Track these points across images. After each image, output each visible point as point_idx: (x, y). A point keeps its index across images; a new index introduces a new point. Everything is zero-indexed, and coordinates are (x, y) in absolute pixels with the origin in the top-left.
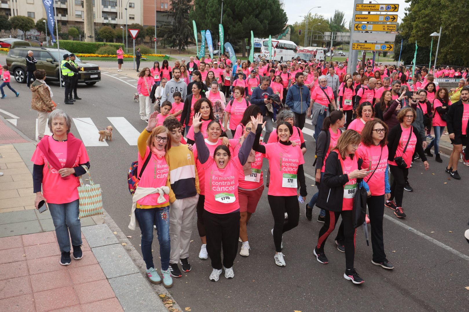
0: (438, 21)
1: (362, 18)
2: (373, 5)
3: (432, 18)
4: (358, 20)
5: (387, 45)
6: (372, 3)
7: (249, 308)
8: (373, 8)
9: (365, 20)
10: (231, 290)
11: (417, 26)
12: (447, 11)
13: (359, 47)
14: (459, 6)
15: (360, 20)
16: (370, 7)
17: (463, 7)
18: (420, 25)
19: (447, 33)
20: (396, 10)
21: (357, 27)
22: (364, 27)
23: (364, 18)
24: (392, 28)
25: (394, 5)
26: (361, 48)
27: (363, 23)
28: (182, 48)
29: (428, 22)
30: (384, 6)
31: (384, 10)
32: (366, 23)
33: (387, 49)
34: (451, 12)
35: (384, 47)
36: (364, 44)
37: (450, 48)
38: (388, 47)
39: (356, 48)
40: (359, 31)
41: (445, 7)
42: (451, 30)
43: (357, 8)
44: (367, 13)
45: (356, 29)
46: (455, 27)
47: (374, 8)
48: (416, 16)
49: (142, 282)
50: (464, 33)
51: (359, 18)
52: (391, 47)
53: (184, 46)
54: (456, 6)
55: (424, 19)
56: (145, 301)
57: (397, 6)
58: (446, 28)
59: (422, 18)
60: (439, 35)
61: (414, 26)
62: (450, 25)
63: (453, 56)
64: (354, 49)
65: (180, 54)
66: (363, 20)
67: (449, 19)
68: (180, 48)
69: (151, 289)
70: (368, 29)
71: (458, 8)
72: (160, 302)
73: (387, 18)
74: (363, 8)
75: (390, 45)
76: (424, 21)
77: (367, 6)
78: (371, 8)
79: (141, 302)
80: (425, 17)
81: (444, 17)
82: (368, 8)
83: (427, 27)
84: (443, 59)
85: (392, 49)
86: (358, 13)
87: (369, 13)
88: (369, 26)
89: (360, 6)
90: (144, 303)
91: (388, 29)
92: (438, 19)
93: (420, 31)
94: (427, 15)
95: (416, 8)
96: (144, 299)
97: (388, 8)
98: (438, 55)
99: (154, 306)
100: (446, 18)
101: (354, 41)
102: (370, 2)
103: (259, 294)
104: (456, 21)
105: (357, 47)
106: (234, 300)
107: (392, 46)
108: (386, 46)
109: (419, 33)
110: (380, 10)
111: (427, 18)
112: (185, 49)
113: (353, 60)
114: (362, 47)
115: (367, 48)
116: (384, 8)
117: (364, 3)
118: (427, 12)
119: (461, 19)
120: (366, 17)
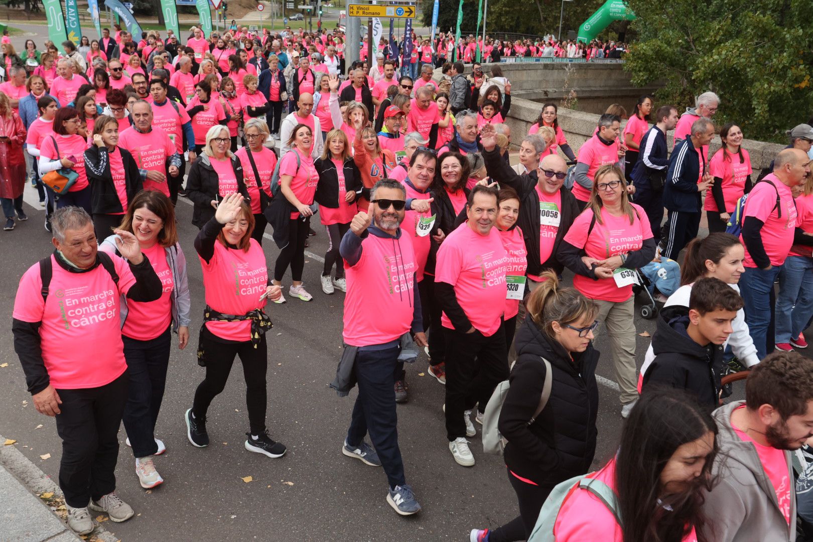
5: (405, 8)
7: (205, 487)
10: (172, 462)
13: (361, 12)
26: (364, 13)
28: (31, 6)
33: (405, 15)
35: (400, 12)
36: (367, 6)
37: (505, 6)
38: (406, 12)
39: (355, 14)
49: (5, 479)
52: (411, 12)
53: (36, 3)
56: (15, 512)
64: (352, 15)
65: (29, 20)
68: (27, 6)
69: (24, 489)
72: (43, 508)
75: (409, 8)
79: (6, 515)
84: (496, 23)
85: (413, 15)
90: (13, 516)
96: (11, 510)
98: (487, 17)
99: (33, 518)
103: (221, 459)
105: (358, 12)
106: (180, 477)
107: (413, 9)
108: (402, 10)
112: (38, 9)
113: (353, 33)
114: (366, 11)
115: (373, 14)
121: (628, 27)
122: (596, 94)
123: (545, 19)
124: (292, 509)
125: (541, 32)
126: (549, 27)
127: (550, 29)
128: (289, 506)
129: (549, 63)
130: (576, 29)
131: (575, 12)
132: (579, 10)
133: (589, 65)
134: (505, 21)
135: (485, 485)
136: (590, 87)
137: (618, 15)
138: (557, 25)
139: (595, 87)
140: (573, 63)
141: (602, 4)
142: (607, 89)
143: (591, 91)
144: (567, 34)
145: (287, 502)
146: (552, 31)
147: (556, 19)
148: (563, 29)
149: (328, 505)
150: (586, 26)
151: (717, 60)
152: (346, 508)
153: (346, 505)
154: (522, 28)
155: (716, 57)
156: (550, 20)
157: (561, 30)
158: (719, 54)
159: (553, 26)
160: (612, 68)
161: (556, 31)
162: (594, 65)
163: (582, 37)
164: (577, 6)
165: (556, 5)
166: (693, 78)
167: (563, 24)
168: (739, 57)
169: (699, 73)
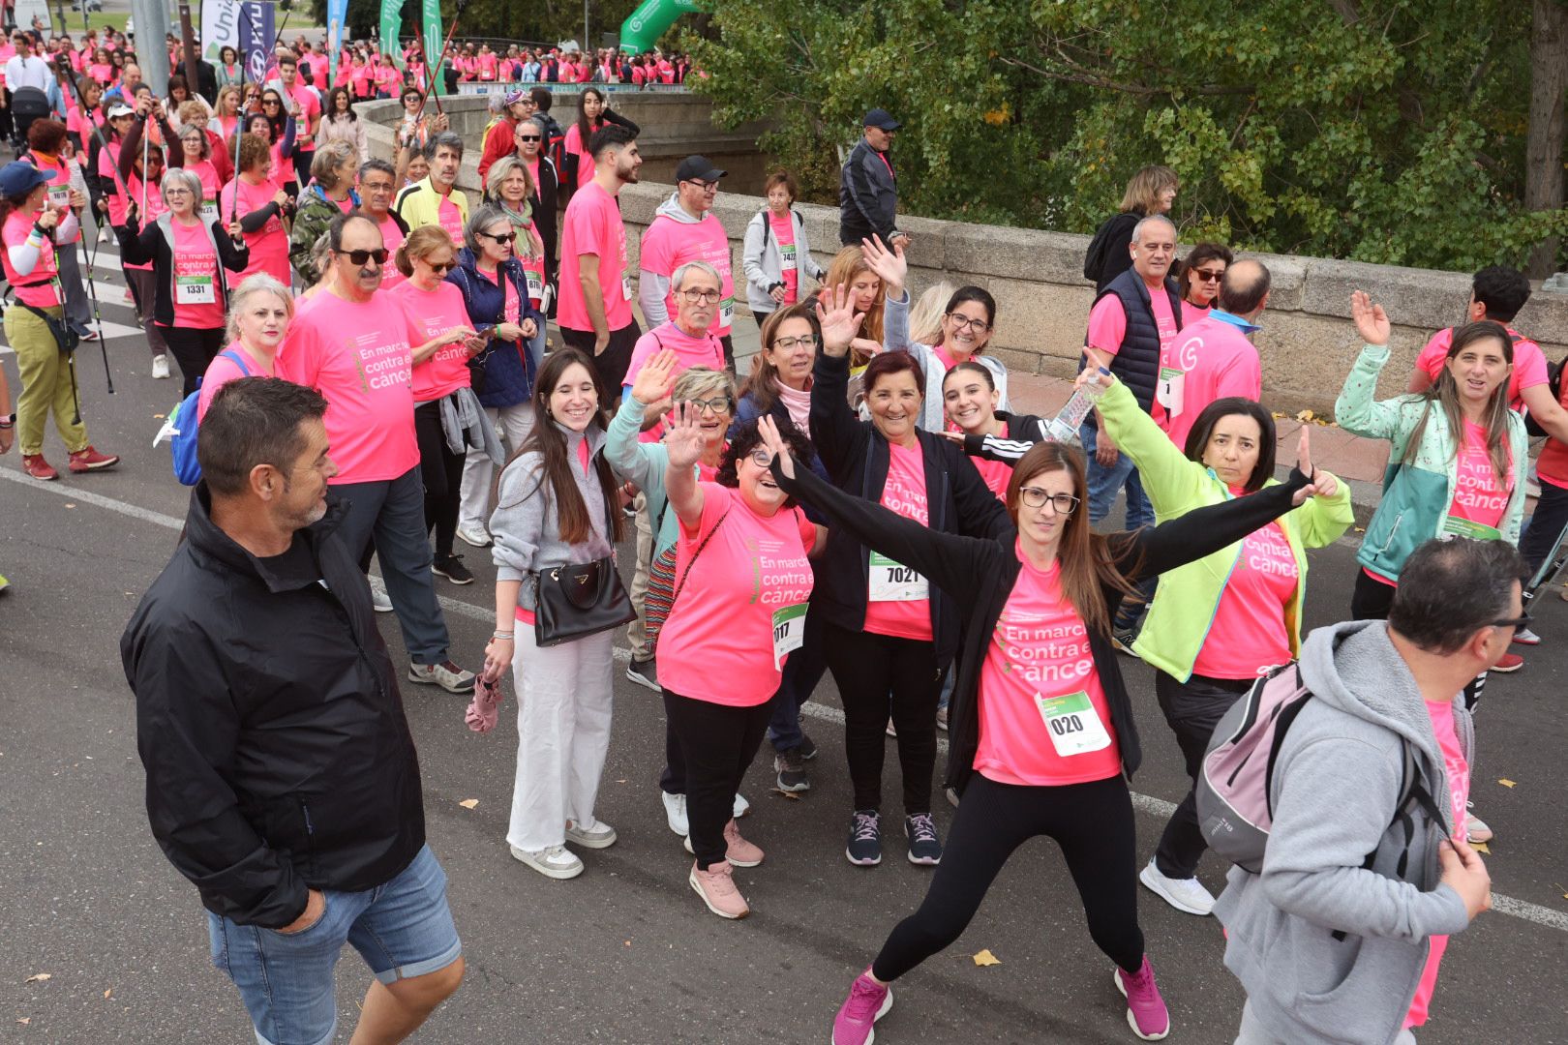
121: (710, 24)
122: (666, 152)
123: (556, 10)
124: (51, 1032)
125: (552, 36)
126: (565, 26)
127: (566, 29)
128: (45, 1026)
129: (569, 93)
130: (617, 28)
133: (646, 97)
134: (479, 14)
135: (474, 905)
136: (651, 137)
138: (578, 21)
139: (662, 138)
140: (615, 92)
142: (684, 141)
143: (656, 145)
144: (601, 40)
145: (41, 1019)
146: (571, 32)
147: (576, 9)
148: (593, 29)
149: (138, 1005)
150: (633, 25)
151: (858, 78)
152: (179, 1006)
153: (180, 998)
154: (514, 29)
155: (854, 71)
156: (564, 11)
157: (589, 31)
158: (860, 66)
159: (570, 23)
160: (688, 101)
161: (578, 33)
162: (656, 96)
163: (630, 47)
166: (823, 112)
167: (589, 18)
168: (893, 69)
169: (832, 101)
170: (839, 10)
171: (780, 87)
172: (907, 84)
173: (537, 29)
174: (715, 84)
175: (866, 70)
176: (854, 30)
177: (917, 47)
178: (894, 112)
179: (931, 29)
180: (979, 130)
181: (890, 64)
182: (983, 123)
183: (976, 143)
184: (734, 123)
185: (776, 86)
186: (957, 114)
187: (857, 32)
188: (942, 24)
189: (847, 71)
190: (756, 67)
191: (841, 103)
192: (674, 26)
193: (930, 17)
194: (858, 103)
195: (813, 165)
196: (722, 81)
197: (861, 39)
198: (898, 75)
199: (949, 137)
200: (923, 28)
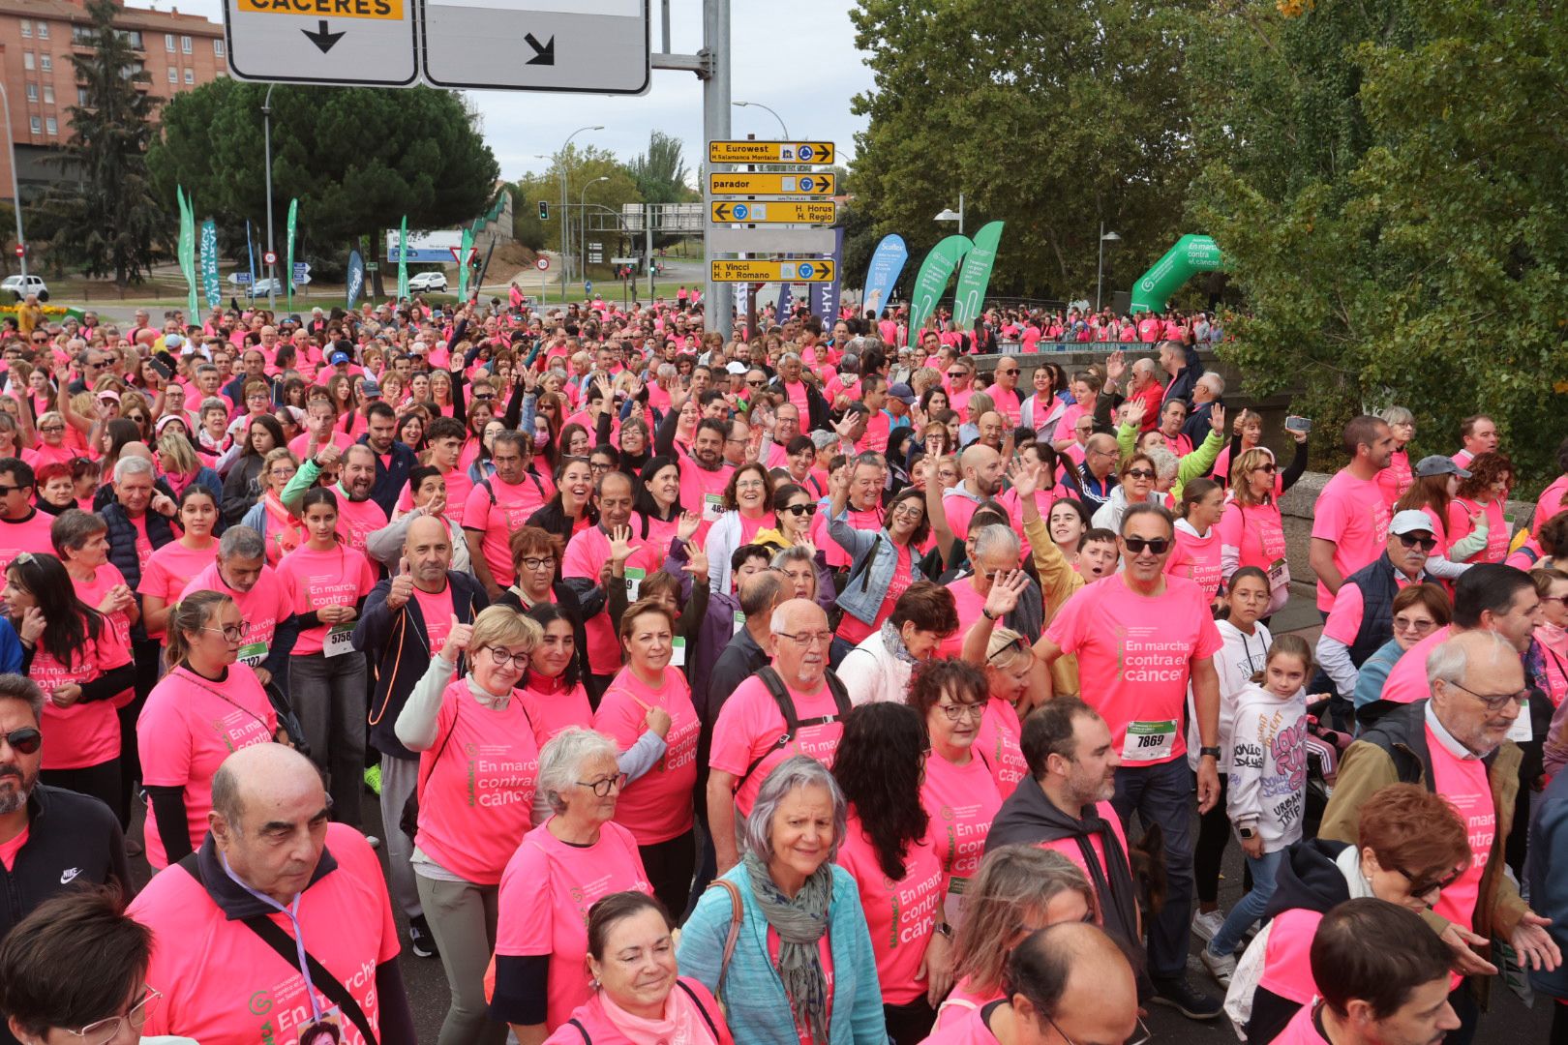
0: (952, 173)
1: (732, 185)
2: (759, 146)
3: (931, 166)
4: (719, 189)
5: (816, 265)
6: (757, 139)
8: (759, 154)
9: (741, 190)
11: (894, 185)
12: (968, 146)
13: (734, 273)
14: (998, 130)
15: (728, 190)
16: (750, 149)
17: (1010, 132)
18: (904, 184)
19: (982, 208)
20: (829, 159)
21: (719, 212)
22: (740, 212)
23: (738, 184)
24: (822, 213)
25: (822, 144)
26: (739, 275)
27: (738, 198)
28: (128, 274)
29: (924, 176)
30: (793, 148)
31: (794, 160)
32: (746, 198)
33: (816, 277)
34: (980, 146)
35: (806, 271)
36: (746, 263)
38: (817, 271)
39: (724, 278)
40: (728, 224)
41: (963, 133)
42: (991, 198)
43: (714, 153)
44: (743, 168)
45: (717, 218)
46: (1000, 191)
47: (764, 154)
48: (889, 158)
50: (1026, 205)
51: (722, 185)
52: (826, 271)
53: (136, 267)
54: (991, 131)
55: (911, 167)
57: (829, 148)
58: (977, 196)
59: (906, 164)
60: (959, 217)
61: (886, 186)
62: (985, 184)
63: (1007, 272)
64: (718, 279)
65: (123, 298)
66: (734, 190)
67: (979, 169)
68: (121, 275)
70: (753, 217)
71: (998, 137)
73: (806, 184)
74: (732, 154)
75: (823, 265)
76: (912, 173)
77: (744, 150)
78: (754, 153)
80: (913, 161)
81: (963, 161)
82: (747, 153)
83: (922, 189)
85: (829, 277)
86: (720, 168)
87: (751, 168)
88: (753, 207)
89: (722, 147)
91: (812, 216)
92: (950, 165)
93: (905, 201)
94: (918, 156)
95: (883, 136)
97: (806, 153)
100: (969, 167)
101: (716, 255)
102: (752, 137)
104: (998, 174)
105: (728, 274)
107: (829, 266)
108: (811, 268)
109: (902, 206)
110: (782, 159)
111: (920, 164)
112: (140, 278)
113: (720, 311)
114: (743, 272)
115: (757, 276)
116: (794, 154)
117: (733, 138)
118: (917, 144)
119: (1011, 168)
120: (743, 179)
121: (1228, 284)
123: (1070, 272)
125: (1064, 296)
126: (1078, 287)
127: (1079, 290)
129: (1082, 352)
130: (1128, 287)
131: (1125, 258)
132: (1132, 254)
137: (1204, 263)
138: (1092, 282)
140: (1128, 350)
141: (1173, 244)
144: (1112, 298)
146: (1083, 293)
147: (1090, 271)
148: (1105, 289)
150: (1145, 285)
151: (1402, 345)
154: (1029, 290)
155: (1399, 340)
156: (1078, 274)
157: (1101, 291)
158: (1406, 335)
159: (1083, 284)
161: (1091, 294)
163: (1139, 304)
164: (1127, 248)
165: (1088, 247)
166: (1361, 378)
167: (1103, 280)
168: (1444, 339)
169: (1371, 368)
170: (1370, 269)
171: (1315, 356)
172: (1460, 354)
173: (1047, 287)
174: (1248, 357)
175: (1412, 340)
176: (1398, 297)
177: (1473, 317)
178: (1443, 382)
179: (1491, 298)
180: (1546, 404)
181: (1441, 334)
182: (1552, 395)
183: (1541, 415)
184: (1265, 393)
185: (1312, 356)
186: (1515, 384)
187: (1401, 300)
188: (1503, 293)
189: (1392, 338)
190: (1293, 338)
191: (1383, 371)
192: (1187, 285)
193: (1489, 287)
194: (1401, 373)
195: (1333, 422)
196: (1255, 354)
197: (1406, 307)
198: (1449, 344)
199: (1510, 407)
200: (1481, 297)
